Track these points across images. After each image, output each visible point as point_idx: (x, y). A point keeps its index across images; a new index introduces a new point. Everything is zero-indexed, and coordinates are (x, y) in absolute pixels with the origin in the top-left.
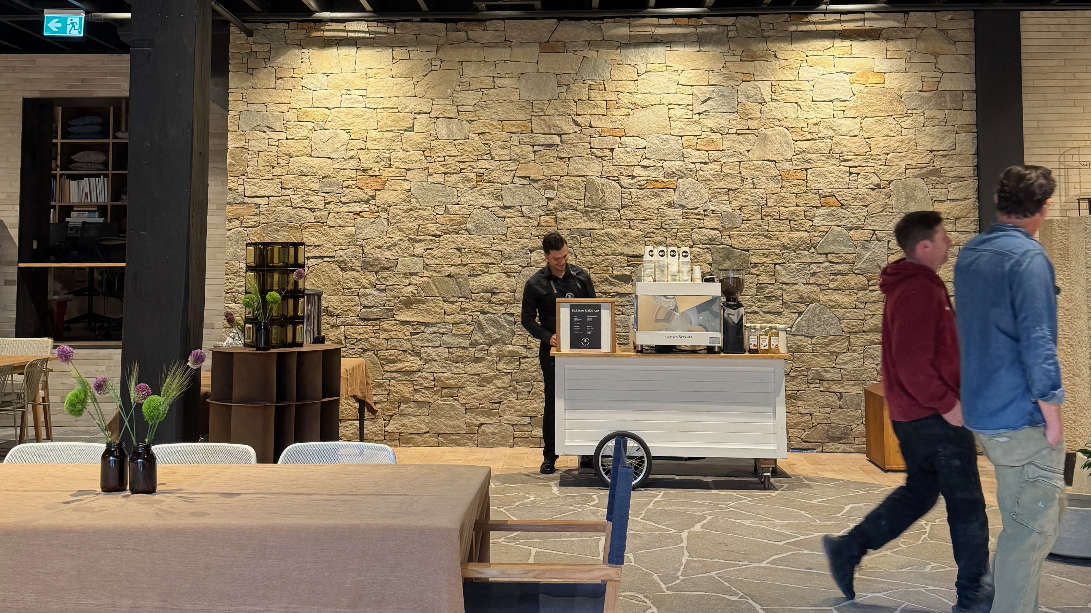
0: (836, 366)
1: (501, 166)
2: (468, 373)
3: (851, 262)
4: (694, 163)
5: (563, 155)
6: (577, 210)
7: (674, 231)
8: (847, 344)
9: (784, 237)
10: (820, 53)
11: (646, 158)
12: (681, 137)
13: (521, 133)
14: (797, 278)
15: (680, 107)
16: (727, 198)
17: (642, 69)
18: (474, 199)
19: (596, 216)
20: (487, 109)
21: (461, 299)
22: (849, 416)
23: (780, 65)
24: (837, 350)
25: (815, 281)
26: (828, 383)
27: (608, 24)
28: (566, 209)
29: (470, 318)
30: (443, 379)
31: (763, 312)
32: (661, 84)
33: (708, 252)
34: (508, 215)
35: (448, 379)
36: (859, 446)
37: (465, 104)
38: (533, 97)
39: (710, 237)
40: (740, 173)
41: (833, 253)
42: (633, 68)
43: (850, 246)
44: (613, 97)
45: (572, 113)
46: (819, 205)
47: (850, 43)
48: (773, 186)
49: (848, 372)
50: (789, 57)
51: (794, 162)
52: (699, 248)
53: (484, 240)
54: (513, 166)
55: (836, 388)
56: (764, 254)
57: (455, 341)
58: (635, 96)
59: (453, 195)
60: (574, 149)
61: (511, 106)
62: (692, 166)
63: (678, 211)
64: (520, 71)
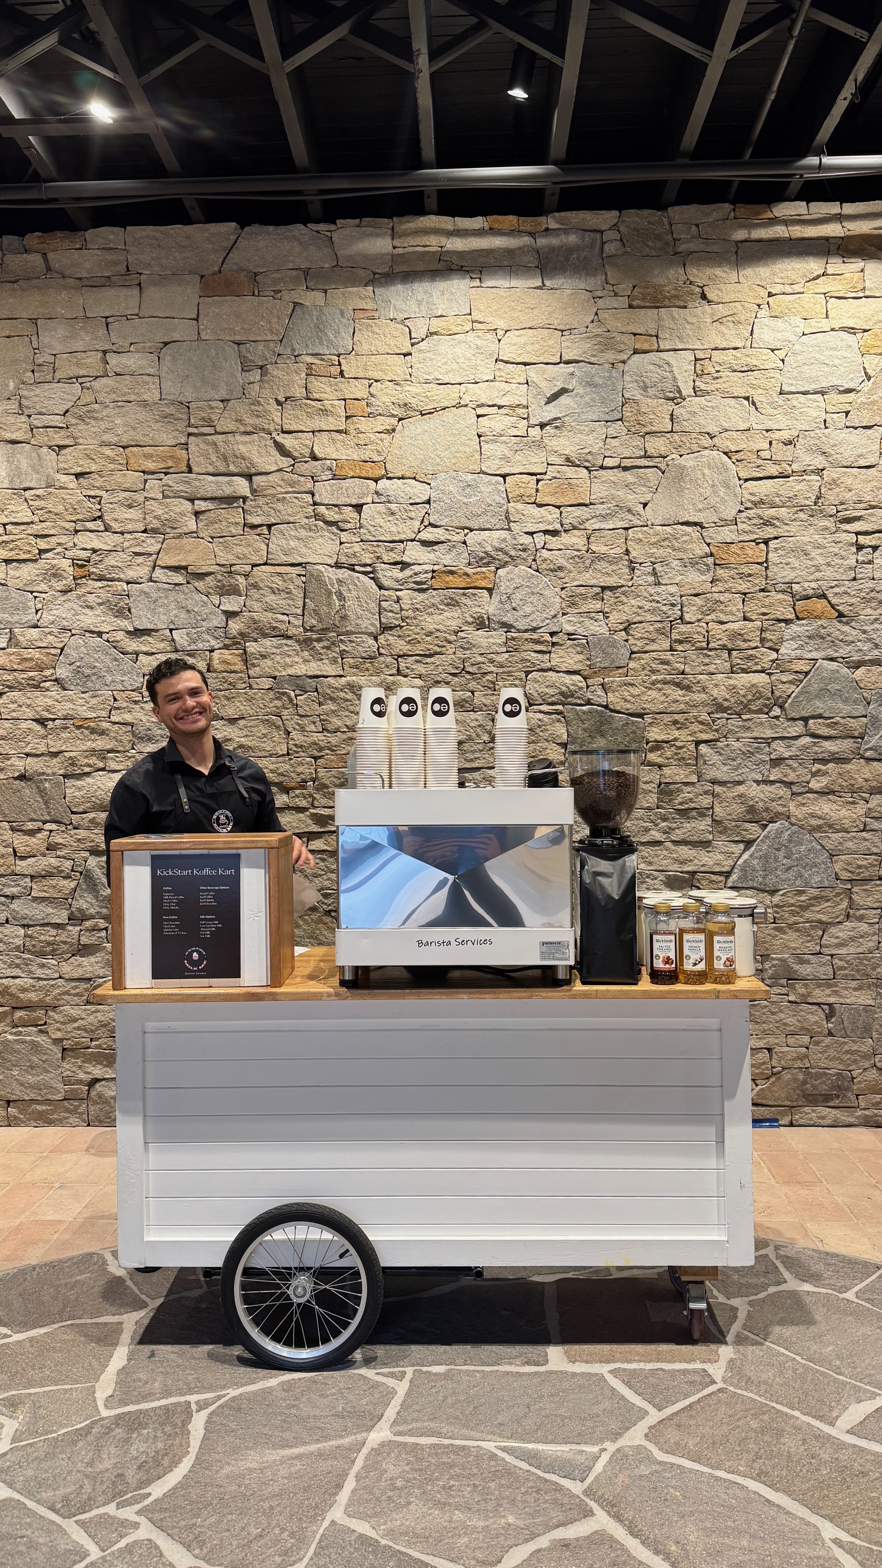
0: (824, 950)
1: (126, 544)
2: (66, 976)
3: (856, 734)
4: (531, 534)
5: (256, 520)
6: (289, 638)
7: (489, 677)
8: (845, 904)
9: (716, 685)
10: (797, 288)
11: (431, 524)
12: (504, 476)
13: (166, 474)
14: (744, 771)
15: (502, 411)
16: (598, 605)
17: (420, 331)
18: (69, 616)
19: (328, 648)
20: (93, 422)
21: (48, 826)
22: (847, 1052)
23: (712, 315)
24: (824, 918)
25: (780, 776)
26: (806, 985)
27: (348, 231)
28: (265, 636)
29: (68, 864)
30: (13, 990)
31: (673, 842)
32: (461, 360)
33: (559, 721)
34: (144, 649)
35: (24, 990)
36: (866, 1112)
37: (44, 410)
38: (189, 395)
39: (564, 689)
40: (627, 552)
41: (820, 716)
42: (400, 326)
43: (855, 702)
44: (358, 390)
45: (272, 428)
46: (792, 616)
47: (861, 264)
48: (696, 579)
49: (847, 962)
50: (732, 297)
51: (741, 526)
52: (540, 712)
53: (94, 701)
54: (152, 544)
55: (821, 995)
56: (675, 722)
57: (38, 912)
58: (407, 388)
59: (26, 608)
60: (279, 506)
61: (142, 415)
62: (527, 540)
63: (497, 637)
64: (161, 337)
